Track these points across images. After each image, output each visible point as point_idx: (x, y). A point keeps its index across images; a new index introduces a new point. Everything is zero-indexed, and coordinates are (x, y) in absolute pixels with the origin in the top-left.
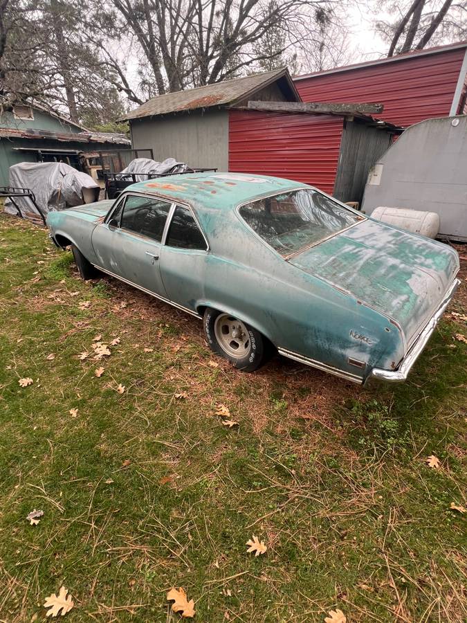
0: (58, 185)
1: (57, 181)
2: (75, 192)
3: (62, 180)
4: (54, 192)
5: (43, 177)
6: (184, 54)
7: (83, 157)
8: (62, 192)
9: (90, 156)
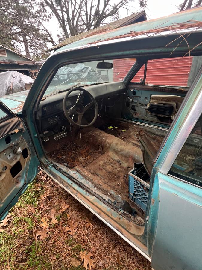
0: (10, 84)
1: (10, 81)
2: (21, 88)
3: (13, 81)
4: (9, 88)
5: (3, 80)
6: (78, 25)
7: (31, 72)
8: (13, 88)
9: (34, 72)
